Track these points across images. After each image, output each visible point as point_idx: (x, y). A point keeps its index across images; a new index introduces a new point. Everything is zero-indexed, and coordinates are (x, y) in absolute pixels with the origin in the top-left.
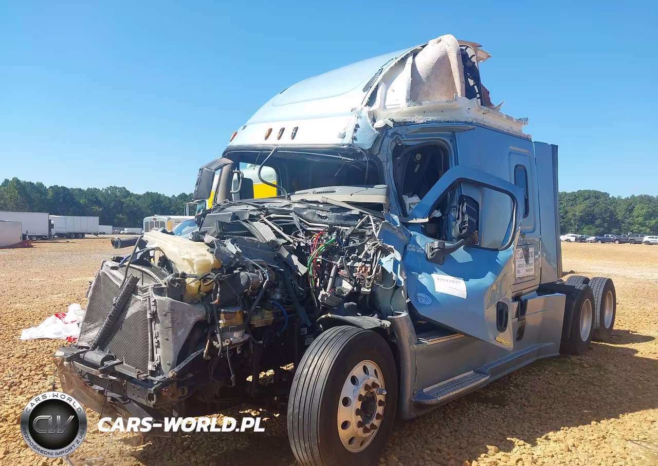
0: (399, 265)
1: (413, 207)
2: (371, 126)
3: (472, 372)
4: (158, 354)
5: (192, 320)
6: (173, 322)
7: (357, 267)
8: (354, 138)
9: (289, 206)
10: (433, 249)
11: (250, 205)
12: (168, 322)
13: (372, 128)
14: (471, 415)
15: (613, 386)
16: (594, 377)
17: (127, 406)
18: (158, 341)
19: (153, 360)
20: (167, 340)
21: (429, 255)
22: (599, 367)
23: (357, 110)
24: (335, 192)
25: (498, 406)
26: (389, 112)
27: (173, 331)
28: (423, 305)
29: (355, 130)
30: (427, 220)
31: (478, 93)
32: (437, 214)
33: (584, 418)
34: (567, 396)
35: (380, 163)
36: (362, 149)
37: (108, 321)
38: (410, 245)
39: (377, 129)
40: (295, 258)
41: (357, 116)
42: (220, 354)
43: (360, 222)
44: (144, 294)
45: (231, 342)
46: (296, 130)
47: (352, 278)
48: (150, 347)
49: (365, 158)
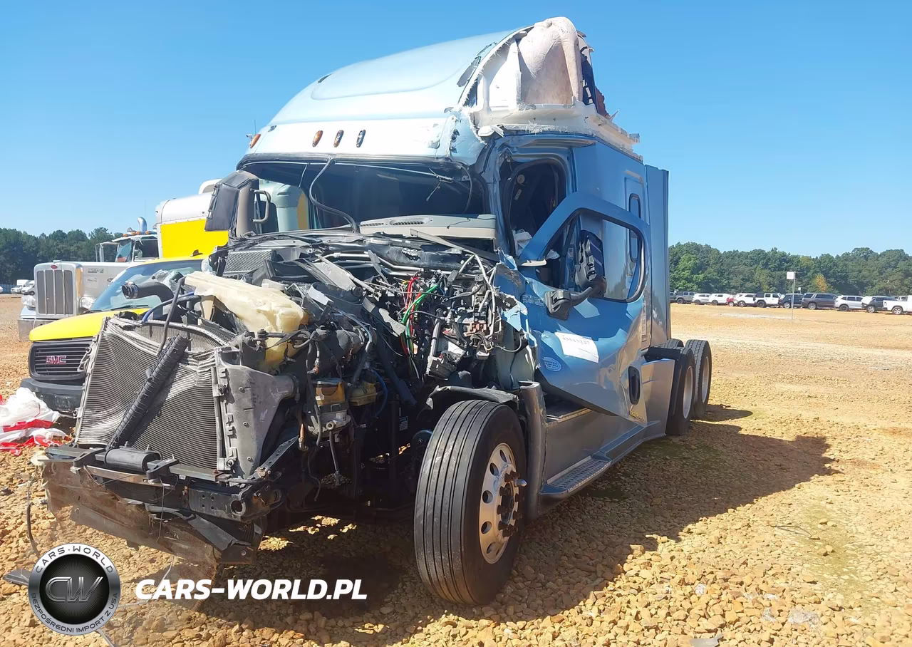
0: (527, 320)
1: (523, 245)
2: (475, 134)
3: (589, 458)
4: (233, 447)
5: (277, 397)
6: (254, 400)
7: (469, 325)
8: (453, 150)
9: (360, 241)
10: (556, 300)
11: (297, 239)
12: (247, 402)
13: (477, 136)
14: (592, 512)
15: (731, 468)
16: (707, 460)
17: (193, 523)
18: (233, 428)
19: (224, 455)
20: (247, 426)
21: (551, 308)
22: (708, 448)
23: (454, 110)
24: (422, 223)
25: (617, 500)
26: (494, 115)
27: (254, 413)
28: (551, 372)
29: (454, 138)
30: (544, 263)
31: (590, 98)
32: (554, 255)
33: (718, 506)
34: (688, 483)
35: (485, 184)
36: (464, 165)
37: (139, 405)
38: (526, 296)
39: (483, 138)
40: (384, 313)
41: (455, 118)
42: (320, 442)
43: (464, 264)
44: (201, 362)
45: (335, 425)
46: (364, 135)
47: (462, 339)
48: (219, 438)
49: (465, 178)
